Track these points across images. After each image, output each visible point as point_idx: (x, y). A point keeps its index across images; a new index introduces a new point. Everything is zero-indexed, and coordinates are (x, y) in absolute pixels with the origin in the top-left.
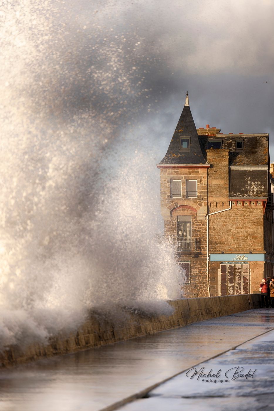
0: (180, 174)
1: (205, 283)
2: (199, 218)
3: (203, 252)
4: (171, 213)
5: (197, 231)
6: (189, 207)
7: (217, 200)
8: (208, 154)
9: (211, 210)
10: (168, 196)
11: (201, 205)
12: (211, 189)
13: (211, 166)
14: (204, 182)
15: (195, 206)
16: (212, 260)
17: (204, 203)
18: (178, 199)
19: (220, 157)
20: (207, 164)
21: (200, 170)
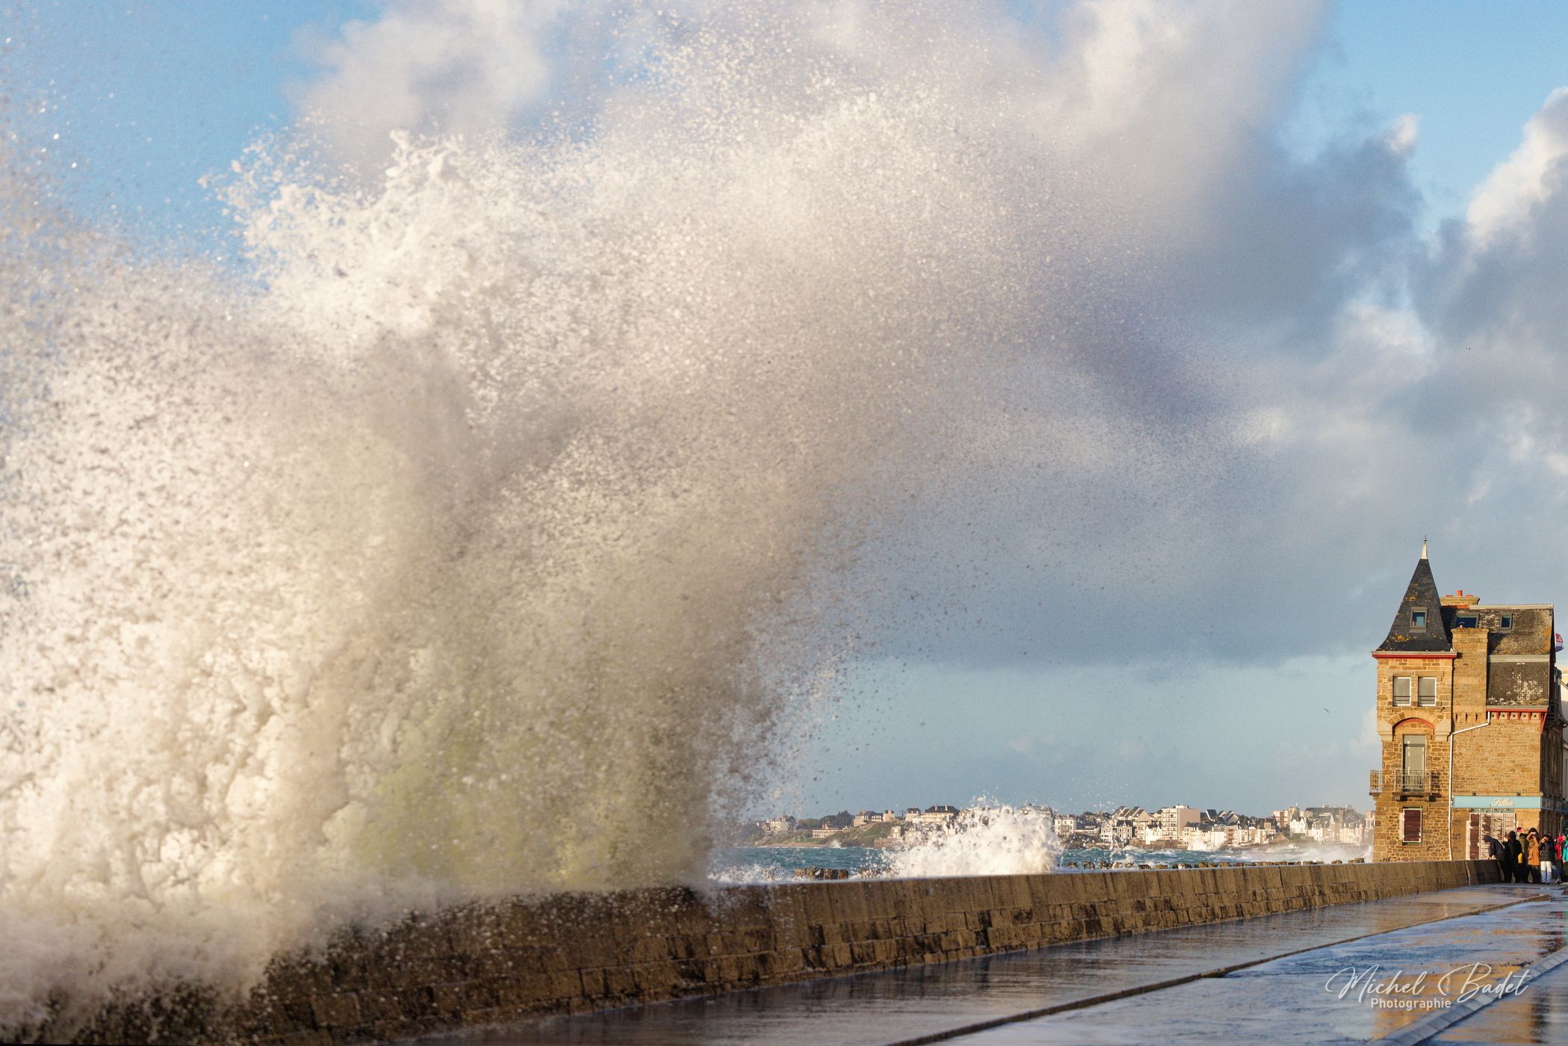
0: (1409, 668)
1: (1445, 842)
2: (1438, 739)
3: (1442, 793)
4: (1394, 732)
5: (1436, 759)
6: (1422, 721)
7: (1468, 709)
8: (1454, 636)
9: (1457, 725)
10: (1390, 703)
11: (1441, 717)
12: (1457, 693)
13: (1459, 656)
14: (1448, 680)
15: (1431, 719)
16: (1457, 805)
17: (1447, 713)
18: (1404, 708)
19: (1473, 640)
20: (1453, 652)
21: (1441, 661)
